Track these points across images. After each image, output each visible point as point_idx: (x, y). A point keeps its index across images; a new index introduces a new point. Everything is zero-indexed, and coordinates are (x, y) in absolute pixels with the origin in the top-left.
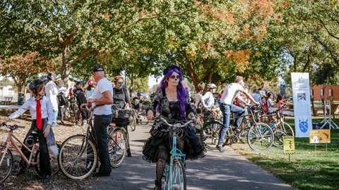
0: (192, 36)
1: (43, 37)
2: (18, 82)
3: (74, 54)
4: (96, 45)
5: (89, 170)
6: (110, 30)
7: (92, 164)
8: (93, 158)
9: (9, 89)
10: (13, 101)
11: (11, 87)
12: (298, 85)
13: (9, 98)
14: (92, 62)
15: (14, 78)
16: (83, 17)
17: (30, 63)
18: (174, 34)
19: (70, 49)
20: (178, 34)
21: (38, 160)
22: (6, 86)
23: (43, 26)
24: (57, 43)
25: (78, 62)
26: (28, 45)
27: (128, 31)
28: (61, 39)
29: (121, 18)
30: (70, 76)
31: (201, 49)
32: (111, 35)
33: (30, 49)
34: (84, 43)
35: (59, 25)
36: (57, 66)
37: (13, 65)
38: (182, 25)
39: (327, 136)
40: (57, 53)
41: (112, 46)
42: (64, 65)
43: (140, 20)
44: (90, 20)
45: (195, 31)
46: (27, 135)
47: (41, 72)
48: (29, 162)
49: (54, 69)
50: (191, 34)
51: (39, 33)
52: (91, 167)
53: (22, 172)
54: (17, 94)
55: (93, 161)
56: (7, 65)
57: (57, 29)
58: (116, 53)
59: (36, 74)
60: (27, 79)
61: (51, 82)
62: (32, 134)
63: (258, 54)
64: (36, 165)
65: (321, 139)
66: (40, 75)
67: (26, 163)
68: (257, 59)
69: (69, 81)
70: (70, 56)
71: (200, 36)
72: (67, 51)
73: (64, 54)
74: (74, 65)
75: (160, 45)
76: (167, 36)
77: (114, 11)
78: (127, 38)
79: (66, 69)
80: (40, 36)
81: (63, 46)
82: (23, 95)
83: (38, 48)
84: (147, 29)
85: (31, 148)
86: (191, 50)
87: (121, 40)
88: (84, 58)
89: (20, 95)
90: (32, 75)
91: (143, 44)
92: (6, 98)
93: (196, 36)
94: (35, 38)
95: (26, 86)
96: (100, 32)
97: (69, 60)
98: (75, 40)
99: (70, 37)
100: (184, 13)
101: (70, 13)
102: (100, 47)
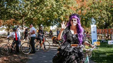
0: (62, 14)
1: (16, 14)
2: (8, 28)
3: (25, 19)
4: (32, 17)
5: (29, 51)
6: (37, 12)
7: (30, 50)
8: (30, 48)
9: (5, 31)
10: (6, 34)
11: (5, 30)
12: (93, 29)
13: (5, 33)
14: (31, 22)
15: (6, 27)
16: (28, 9)
17: (12, 22)
18: (56, 13)
19: (24, 18)
20: (58, 13)
21: (16, 49)
22: (3, 29)
23: (16, 11)
24: (20, 16)
25: (27, 22)
26: (11, 17)
27: (42, 12)
28: (22, 15)
29: (40, 9)
30: (24, 26)
31: (65, 18)
32: (37, 14)
33: (12, 18)
34: (29, 16)
35: (21, 11)
36: (20, 23)
37: (6, 23)
38: (59, 11)
39: (99, 43)
40: (20, 19)
41: (37, 17)
42: (22, 23)
43: (46, 9)
44: (30, 9)
45: (63, 12)
46: (13, 42)
47: (15, 25)
48: (13, 49)
49: (19, 24)
50: (62, 13)
51: (15, 13)
52: (30, 51)
53: (11, 52)
54: (7, 32)
55: (30, 49)
56: (4, 23)
57: (20, 12)
58: (39, 19)
59: (13, 26)
60: (11, 27)
61: (19, 28)
62: (14, 42)
63: (84, 19)
64: (15, 50)
65: (97, 44)
66: (15, 26)
67: (12, 49)
68: (83, 21)
69: (24, 28)
70: (24, 20)
71: (64, 14)
72: (23, 19)
73: (22, 19)
74: (26, 23)
75: (52, 17)
76: (54, 14)
77: (37, 7)
78: (42, 14)
79: (23, 24)
80: (15, 14)
81: (22, 17)
82: (9, 32)
83: (15, 17)
84: (48, 12)
85: (14, 46)
86: (61, 18)
87: (40, 15)
88: (29, 21)
89: (8, 32)
90: (12, 26)
91: (47, 16)
92: (4, 33)
93: (63, 14)
94: (14, 15)
95: (10, 29)
96: (33, 13)
97: (24, 21)
98: (26, 15)
99: (24, 14)
100: (59, 7)
101: (24, 8)
102: (34, 17)
